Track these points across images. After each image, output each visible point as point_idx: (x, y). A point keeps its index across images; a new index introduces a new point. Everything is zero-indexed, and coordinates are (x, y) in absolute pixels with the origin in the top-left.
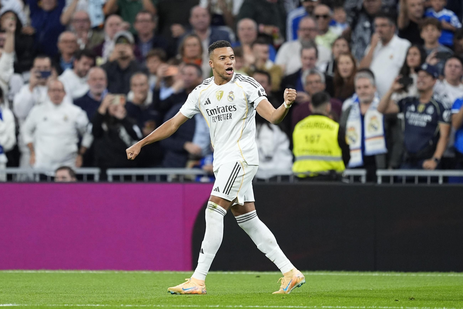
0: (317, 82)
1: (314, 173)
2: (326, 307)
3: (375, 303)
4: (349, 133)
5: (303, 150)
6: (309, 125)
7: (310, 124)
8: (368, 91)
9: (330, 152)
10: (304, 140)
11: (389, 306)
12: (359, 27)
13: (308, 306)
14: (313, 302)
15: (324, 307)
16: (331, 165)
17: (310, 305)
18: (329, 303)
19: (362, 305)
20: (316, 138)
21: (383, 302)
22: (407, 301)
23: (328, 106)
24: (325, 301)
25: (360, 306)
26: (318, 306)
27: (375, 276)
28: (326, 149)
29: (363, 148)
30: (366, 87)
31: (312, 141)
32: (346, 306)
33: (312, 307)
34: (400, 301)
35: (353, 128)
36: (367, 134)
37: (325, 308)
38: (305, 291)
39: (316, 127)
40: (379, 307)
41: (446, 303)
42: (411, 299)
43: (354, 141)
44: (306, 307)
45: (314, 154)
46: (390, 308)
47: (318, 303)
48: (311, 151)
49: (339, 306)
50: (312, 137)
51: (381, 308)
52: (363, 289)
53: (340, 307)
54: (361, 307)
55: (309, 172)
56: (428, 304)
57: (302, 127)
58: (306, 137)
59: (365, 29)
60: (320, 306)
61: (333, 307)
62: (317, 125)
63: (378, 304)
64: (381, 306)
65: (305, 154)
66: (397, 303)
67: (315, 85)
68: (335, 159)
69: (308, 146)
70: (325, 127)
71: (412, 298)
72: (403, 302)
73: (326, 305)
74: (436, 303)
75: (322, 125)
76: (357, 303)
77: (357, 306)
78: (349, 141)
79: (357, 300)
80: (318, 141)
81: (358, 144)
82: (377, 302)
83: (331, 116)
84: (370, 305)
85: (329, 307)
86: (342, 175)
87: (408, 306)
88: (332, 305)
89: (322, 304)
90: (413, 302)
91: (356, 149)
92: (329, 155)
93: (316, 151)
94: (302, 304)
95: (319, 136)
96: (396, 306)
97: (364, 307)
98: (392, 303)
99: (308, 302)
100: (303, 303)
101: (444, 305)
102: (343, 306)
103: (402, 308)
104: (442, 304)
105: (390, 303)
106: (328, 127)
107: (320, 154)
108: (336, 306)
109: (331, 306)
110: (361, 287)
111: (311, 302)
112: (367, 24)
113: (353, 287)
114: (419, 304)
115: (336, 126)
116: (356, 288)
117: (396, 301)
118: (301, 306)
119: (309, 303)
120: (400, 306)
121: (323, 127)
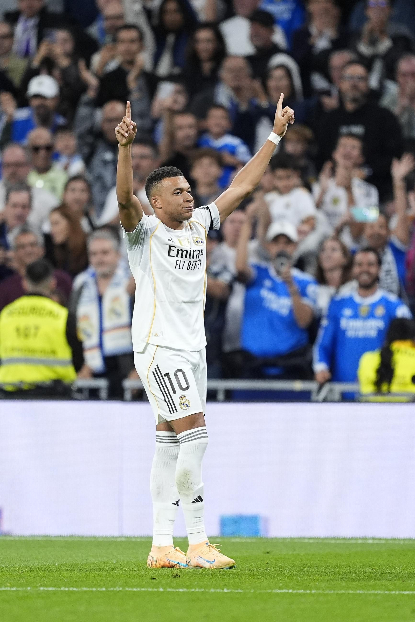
0: (33, 244)
1: (30, 384)
2: (46, 589)
3: (120, 583)
4: (82, 325)
5: (13, 349)
6: (21, 311)
7: (23, 309)
8: (109, 258)
9: (54, 352)
10: (14, 334)
11: (141, 587)
12: (96, 161)
13: (18, 587)
14: (25, 581)
15: (42, 589)
16: (55, 372)
17: (21, 585)
18: (51, 582)
19: (100, 586)
20: (33, 331)
21: (133, 581)
22: (169, 580)
23: (51, 282)
24: (44, 579)
25: (97, 587)
26: (34, 587)
27: (120, 541)
28: (47, 347)
29: (101, 345)
30: (105, 252)
31: (26, 336)
32: (76, 587)
33: (24, 588)
34: (158, 579)
35: (86, 317)
36: (107, 324)
37: (44, 590)
38: (14, 564)
39: (33, 314)
40: (127, 589)
41: (229, 583)
42: (175, 577)
43: (89, 336)
44: (14, 589)
45: (29, 356)
46: (143, 589)
47: (33, 583)
48: (25, 351)
49: (65, 586)
50: (27, 329)
51: (130, 589)
52: (103, 561)
53: (67, 589)
54: (99, 589)
55: (22, 382)
56: (201, 583)
57: (11, 314)
58: (18, 330)
59: (105, 163)
60: (37, 587)
61: (57, 589)
62: (34, 310)
63: (125, 584)
64: (129, 587)
65: (16, 355)
66: (153, 583)
67: (29, 249)
68: (62, 363)
69: (19, 343)
70: (47, 314)
71: (177, 575)
72: (163, 582)
73: (46, 586)
74: (213, 582)
75: (42, 312)
76: (93, 582)
77: (92, 587)
78: (82, 336)
79: (93, 578)
80: (36, 335)
81: (94, 340)
82: (123, 581)
83: (55, 297)
84: (112, 586)
85: (50, 589)
86: (72, 388)
87: (170, 587)
88: (55, 586)
89: (39, 584)
90: (177, 580)
91: (92, 348)
92: (52, 357)
93: (33, 351)
94: (9, 585)
95: (37, 328)
96: (153, 588)
97: (104, 589)
98: (146, 582)
99: (18, 580)
100: (10, 583)
101: (225, 585)
102: (72, 587)
103: (161, 590)
104: (222, 583)
105: (143, 582)
106: (51, 314)
107: (38, 356)
108: (60, 587)
109: (53, 587)
110: (100, 559)
111: (22, 581)
112: (108, 156)
113: (86, 559)
114: (188, 584)
115: (63, 313)
116: (92, 560)
117: (152, 580)
118: (8, 586)
119: (19, 582)
120: (158, 588)
121: (43, 314)
